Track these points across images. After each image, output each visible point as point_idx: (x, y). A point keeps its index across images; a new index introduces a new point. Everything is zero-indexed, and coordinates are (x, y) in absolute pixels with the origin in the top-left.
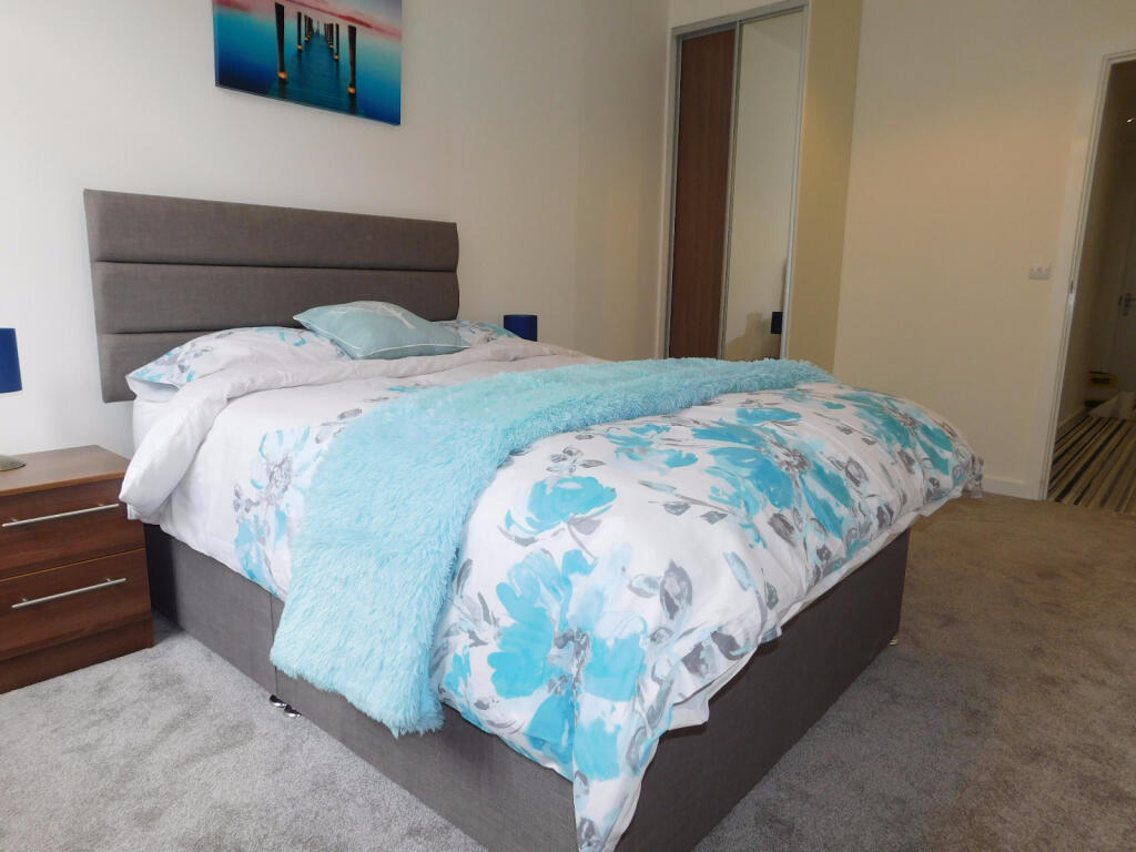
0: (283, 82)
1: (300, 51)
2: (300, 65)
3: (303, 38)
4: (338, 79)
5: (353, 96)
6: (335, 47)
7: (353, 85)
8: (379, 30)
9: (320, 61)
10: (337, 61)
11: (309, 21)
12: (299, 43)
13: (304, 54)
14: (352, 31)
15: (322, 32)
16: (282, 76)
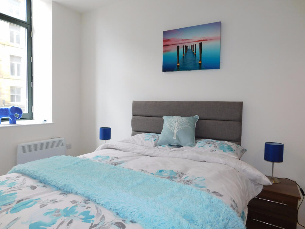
0: (178, 66)
1: (183, 56)
2: (183, 60)
3: (185, 52)
4: (195, 60)
5: (200, 64)
6: (194, 51)
7: (200, 60)
8: (211, 40)
9: (190, 56)
10: (195, 55)
11: (187, 47)
12: (183, 54)
13: (184, 57)
14: (201, 44)
15: (190, 48)
16: (178, 64)
